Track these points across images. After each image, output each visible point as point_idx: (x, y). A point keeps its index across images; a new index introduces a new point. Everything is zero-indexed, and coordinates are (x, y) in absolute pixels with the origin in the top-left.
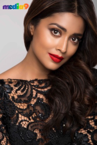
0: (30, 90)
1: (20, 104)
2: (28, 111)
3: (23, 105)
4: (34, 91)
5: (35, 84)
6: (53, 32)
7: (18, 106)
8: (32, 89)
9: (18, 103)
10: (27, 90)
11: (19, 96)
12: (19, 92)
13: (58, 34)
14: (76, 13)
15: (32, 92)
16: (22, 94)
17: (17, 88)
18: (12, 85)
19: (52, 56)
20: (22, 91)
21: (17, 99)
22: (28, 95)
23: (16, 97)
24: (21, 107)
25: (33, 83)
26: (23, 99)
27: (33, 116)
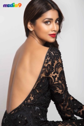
14: (53, 9)
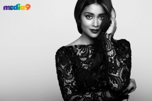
0: (87, 50)
1: (83, 59)
2: (87, 61)
3: (84, 58)
4: (90, 50)
5: (90, 47)
6: (88, 17)
7: (82, 60)
8: (89, 49)
9: (81, 58)
10: (86, 50)
11: (82, 54)
12: (82, 52)
13: (91, 18)
15: (89, 51)
16: (83, 53)
17: (80, 50)
18: (77, 49)
19: (92, 31)
20: (83, 51)
21: (81, 56)
22: (87, 53)
23: (80, 55)
24: (84, 60)
25: (89, 46)
26: (84, 55)
27: (91, 64)
